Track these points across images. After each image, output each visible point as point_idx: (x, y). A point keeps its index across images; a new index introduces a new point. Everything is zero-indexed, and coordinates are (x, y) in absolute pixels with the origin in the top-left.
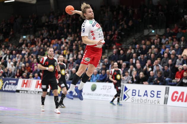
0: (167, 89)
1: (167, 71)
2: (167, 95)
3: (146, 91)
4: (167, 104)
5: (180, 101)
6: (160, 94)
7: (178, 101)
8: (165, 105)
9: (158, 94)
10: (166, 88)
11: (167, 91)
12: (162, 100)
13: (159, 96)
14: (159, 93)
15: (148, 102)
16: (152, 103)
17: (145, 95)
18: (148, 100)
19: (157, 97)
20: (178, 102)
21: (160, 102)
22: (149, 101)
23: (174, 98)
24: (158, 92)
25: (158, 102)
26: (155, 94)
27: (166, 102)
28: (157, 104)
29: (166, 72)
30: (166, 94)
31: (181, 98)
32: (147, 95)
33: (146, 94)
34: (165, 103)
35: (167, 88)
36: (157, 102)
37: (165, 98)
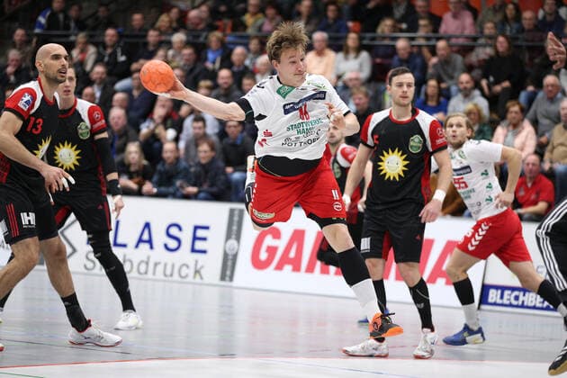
0: (236, 218)
1: (239, 142)
2: (233, 242)
3: (147, 225)
4: (231, 279)
5: (288, 268)
6: (204, 239)
7: (279, 267)
8: (223, 283)
9: (195, 238)
10: (232, 211)
11: (235, 228)
12: (212, 264)
13: (199, 245)
14: (200, 233)
15: (154, 273)
16: (171, 275)
17: (140, 240)
18: (156, 264)
19: (193, 250)
20: (278, 272)
21: (203, 272)
22: (160, 269)
23: (263, 256)
24: (196, 228)
25: (197, 272)
26: (186, 237)
27: (228, 273)
28: (190, 279)
29: (234, 145)
30: (228, 237)
31: (292, 254)
32: (150, 242)
33: (146, 237)
34: (223, 278)
35: (236, 212)
36: (191, 272)
37: (226, 255)
